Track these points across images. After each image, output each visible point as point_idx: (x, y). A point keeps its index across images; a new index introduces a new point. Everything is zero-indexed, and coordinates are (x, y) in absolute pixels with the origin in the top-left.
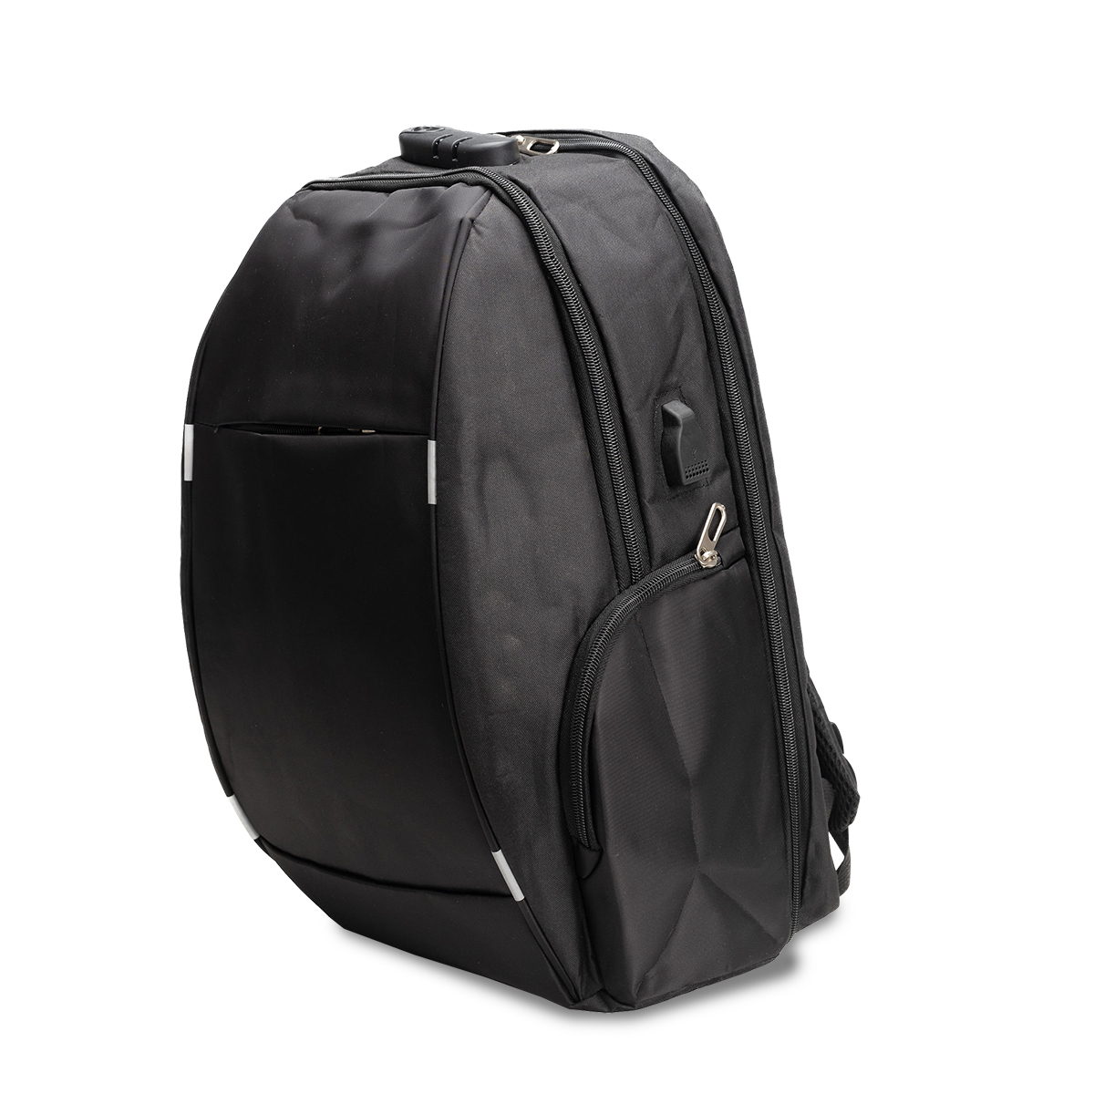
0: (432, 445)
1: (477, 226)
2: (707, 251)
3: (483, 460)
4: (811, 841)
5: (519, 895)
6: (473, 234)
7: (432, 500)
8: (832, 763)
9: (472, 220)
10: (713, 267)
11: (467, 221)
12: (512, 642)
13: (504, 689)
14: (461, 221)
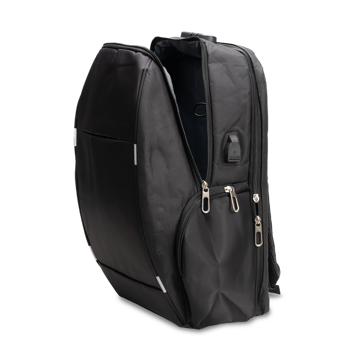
0: (135, 145)
1: (149, 72)
2: (259, 89)
3: (151, 150)
4: (262, 288)
5: (165, 291)
6: (147, 75)
7: (136, 164)
8: (273, 264)
9: (147, 70)
10: (259, 94)
11: (145, 70)
12: (161, 210)
13: (158, 225)
14: (143, 70)
